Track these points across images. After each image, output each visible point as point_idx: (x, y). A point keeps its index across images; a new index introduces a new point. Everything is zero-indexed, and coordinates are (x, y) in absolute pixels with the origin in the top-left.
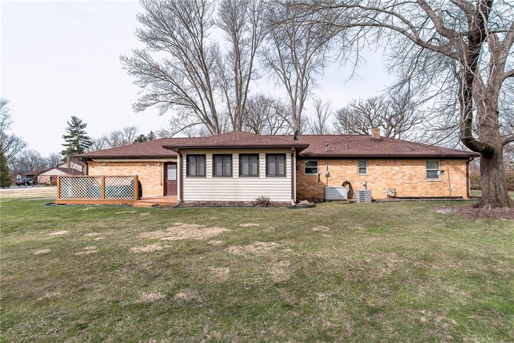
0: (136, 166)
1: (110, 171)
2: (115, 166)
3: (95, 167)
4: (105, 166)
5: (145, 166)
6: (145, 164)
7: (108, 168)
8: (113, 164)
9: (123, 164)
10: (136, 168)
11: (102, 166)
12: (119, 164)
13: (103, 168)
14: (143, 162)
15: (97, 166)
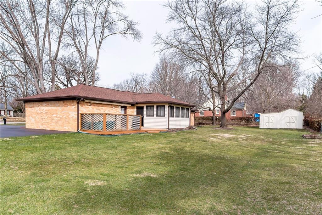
0: (108, 107)
1: (93, 110)
2: (96, 106)
3: (83, 106)
4: (90, 105)
5: (112, 107)
6: (112, 106)
7: (92, 108)
8: (95, 105)
9: (101, 105)
10: (107, 109)
11: (88, 105)
12: (98, 105)
13: (88, 107)
14: (111, 105)
15: (84, 105)
